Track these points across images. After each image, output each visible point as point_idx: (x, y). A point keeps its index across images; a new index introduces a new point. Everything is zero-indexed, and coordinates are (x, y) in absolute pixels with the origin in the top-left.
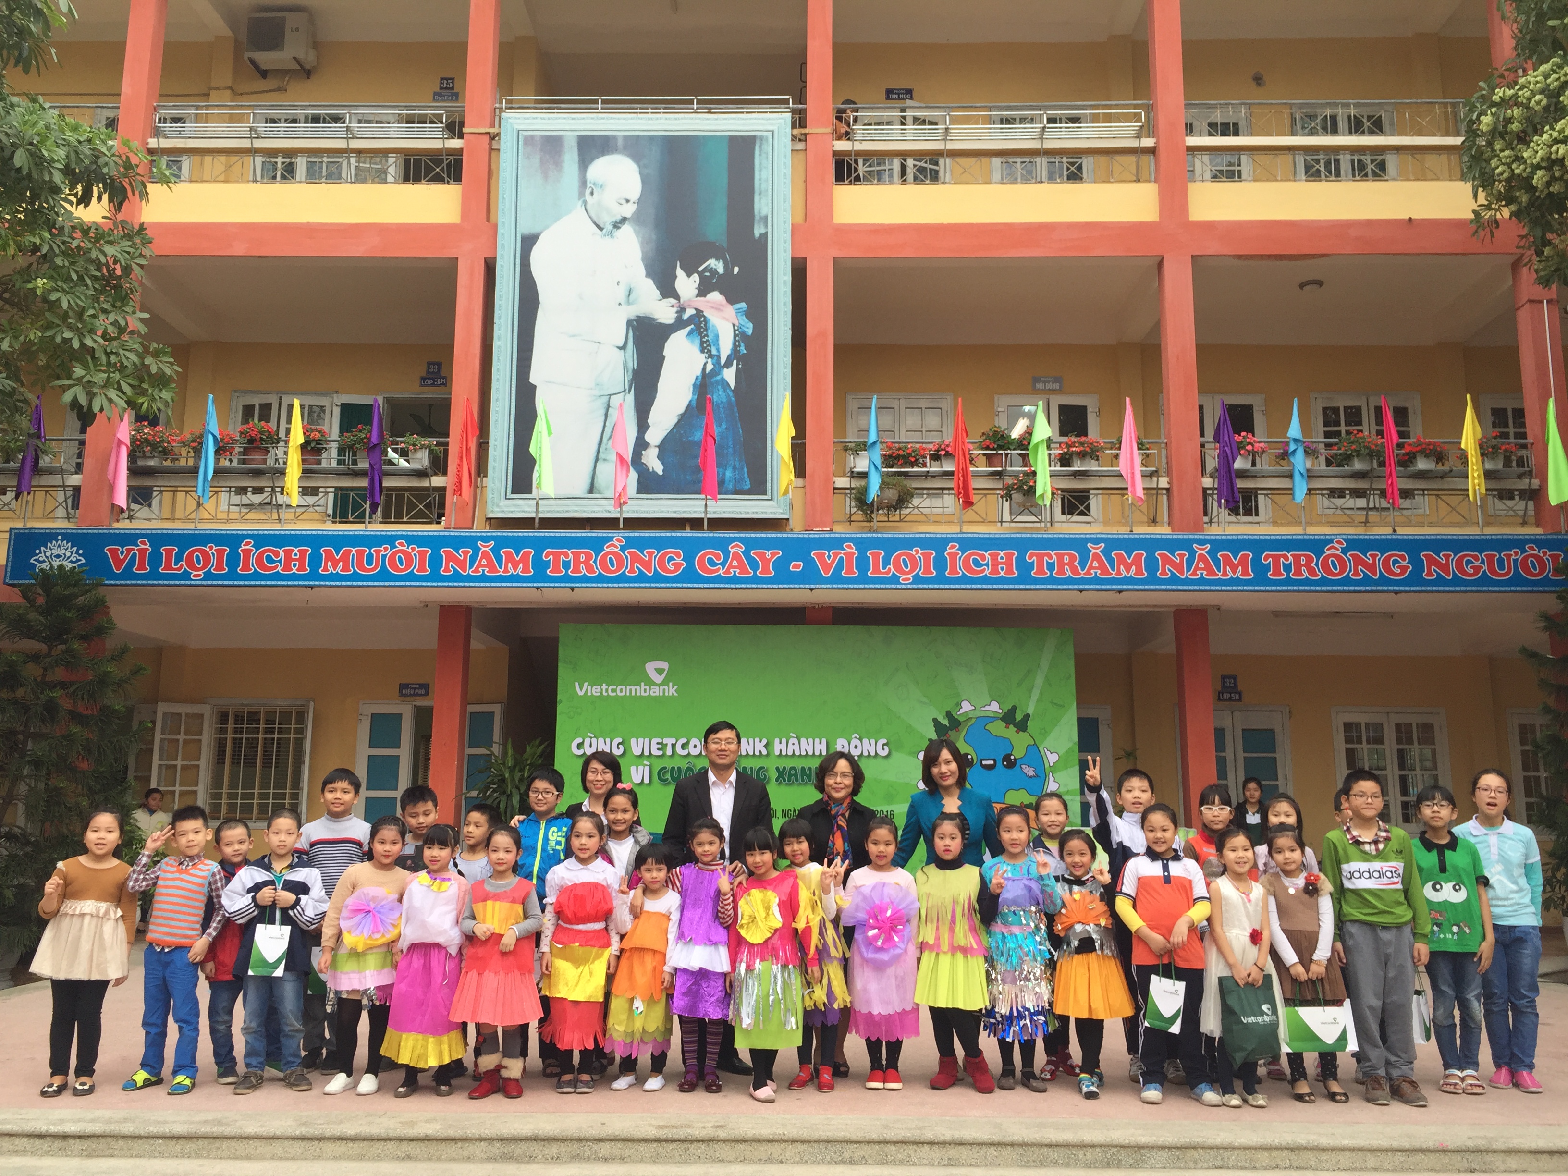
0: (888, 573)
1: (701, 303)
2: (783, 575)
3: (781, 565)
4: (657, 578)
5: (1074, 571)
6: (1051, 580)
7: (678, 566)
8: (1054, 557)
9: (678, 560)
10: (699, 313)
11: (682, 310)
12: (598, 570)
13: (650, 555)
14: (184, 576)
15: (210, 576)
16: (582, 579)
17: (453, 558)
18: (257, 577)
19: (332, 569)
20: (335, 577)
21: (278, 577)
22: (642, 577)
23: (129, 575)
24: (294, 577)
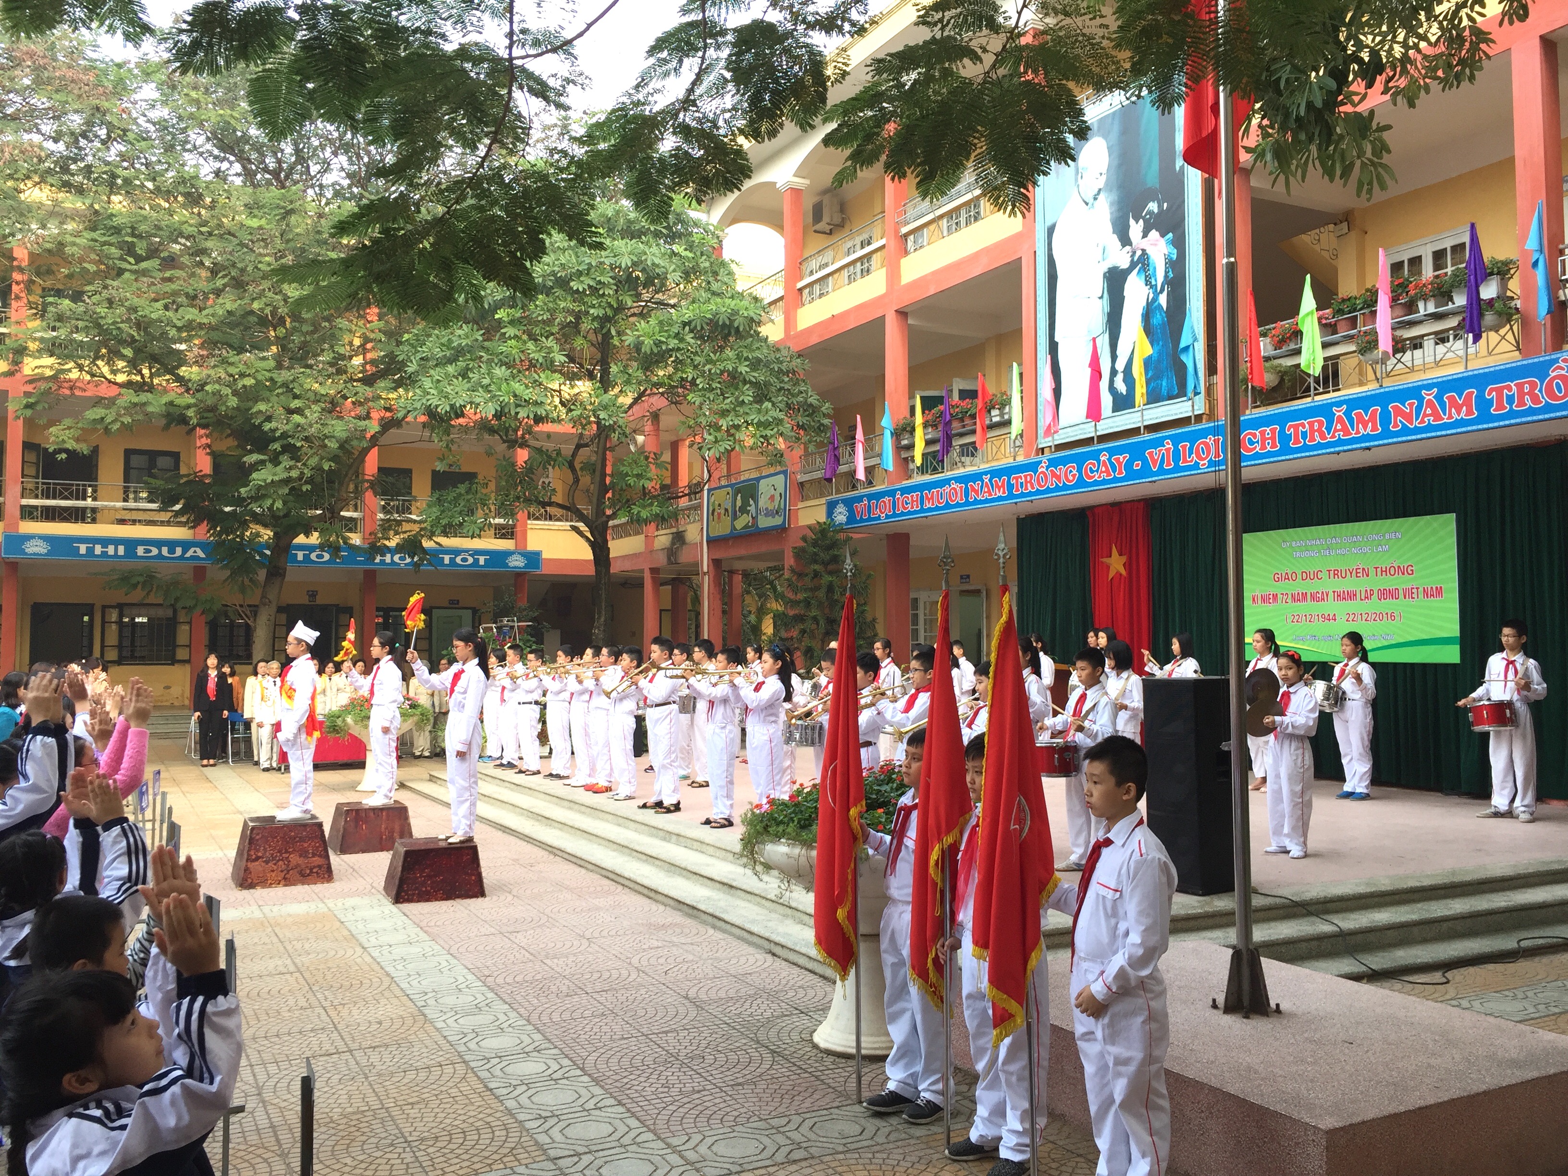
0: (1192, 461)
1: (1145, 244)
2: (1132, 474)
3: (1129, 464)
4: (1065, 487)
5: (1323, 437)
6: (1306, 448)
7: (1074, 476)
8: (1307, 425)
9: (1074, 472)
10: (1143, 250)
11: (1134, 253)
12: (1036, 486)
13: (1061, 470)
14: (879, 518)
15: (887, 517)
16: (1031, 494)
17: (973, 489)
18: (903, 514)
19: (928, 505)
20: (930, 510)
21: (910, 513)
22: (1058, 489)
23: (862, 520)
24: (916, 512)
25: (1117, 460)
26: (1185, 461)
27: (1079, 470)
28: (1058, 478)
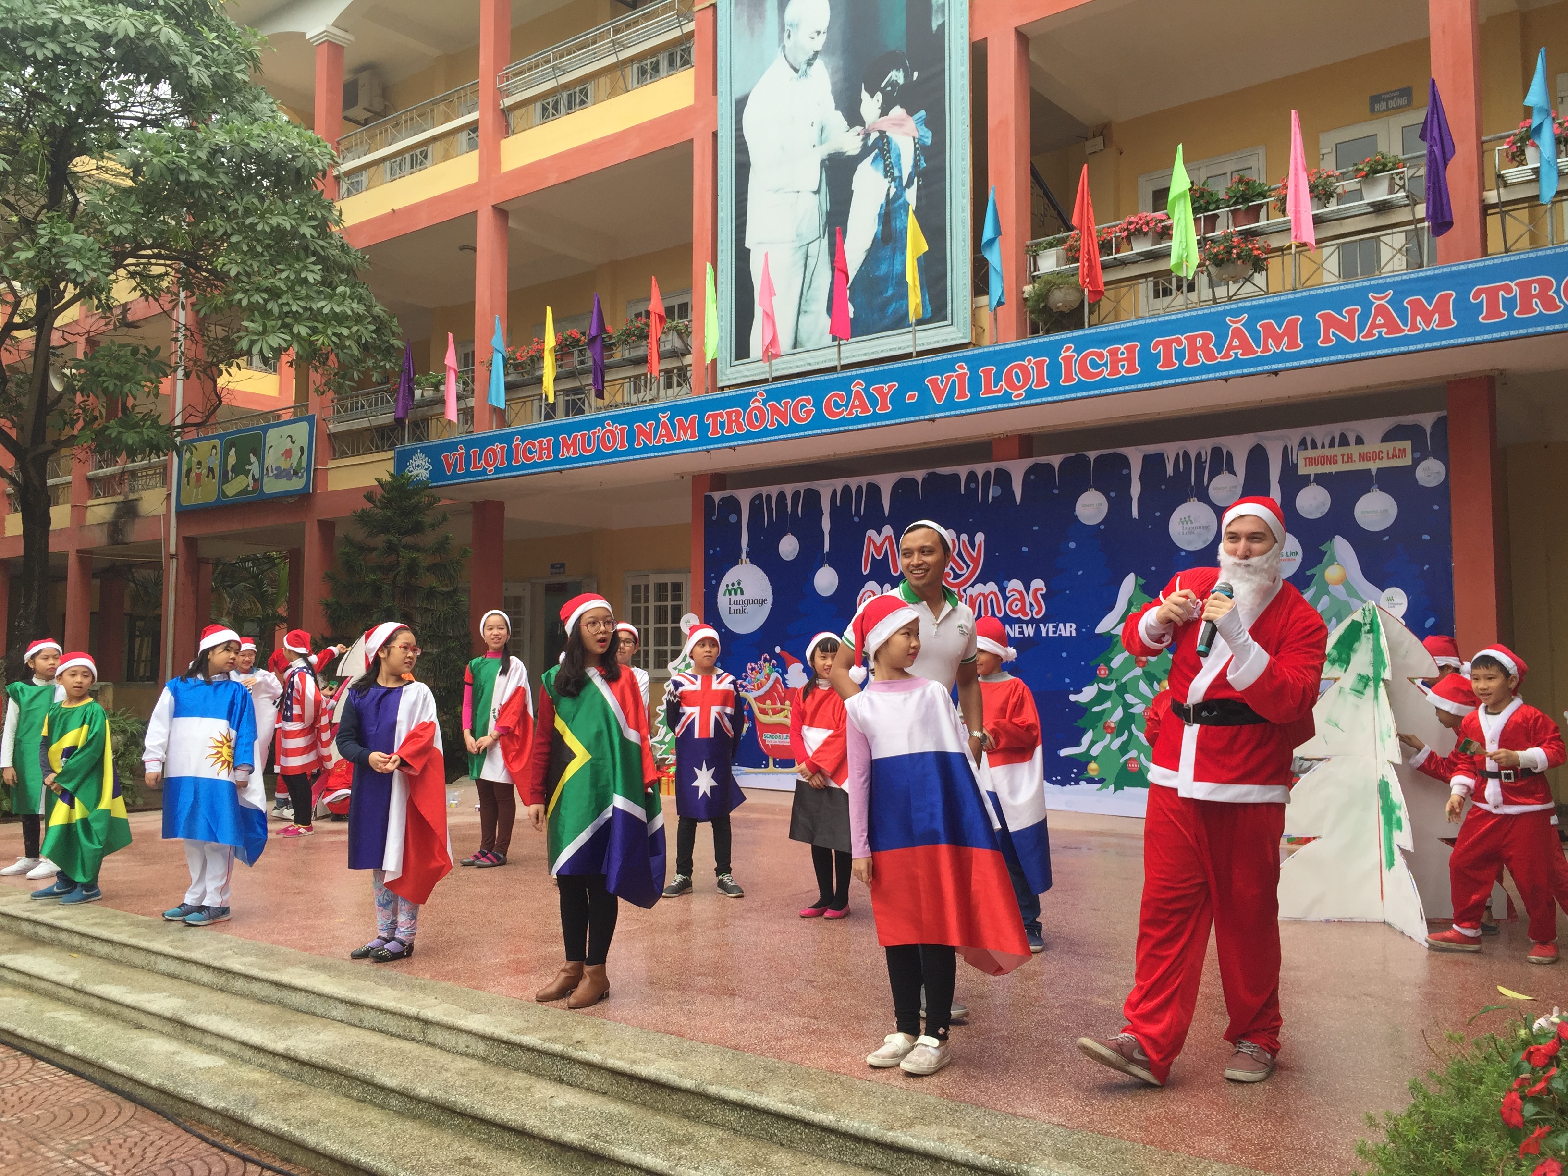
0: (999, 391)
1: (885, 124)
2: (901, 409)
3: (897, 398)
4: (793, 428)
5: (1209, 355)
6: (1182, 371)
7: (808, 412)
8: (1184, 341)
9: (809, 407)
10: (882, 133)
11: (867, 135)
12: (746, 427)
13: (786, 405)
14: (484, 472)
15: (497, 470)
16: (737, 437)
17: (642, 431)
18: (523, 466)
19: (567, 454)
20: (569, 460)
21: (535, 465)
22: (781, 430)
23: (454, 476)
24: (546, 464)
25: (880, 391)
26: (988, 390)
27: (817, 404)
28: (783, 415)
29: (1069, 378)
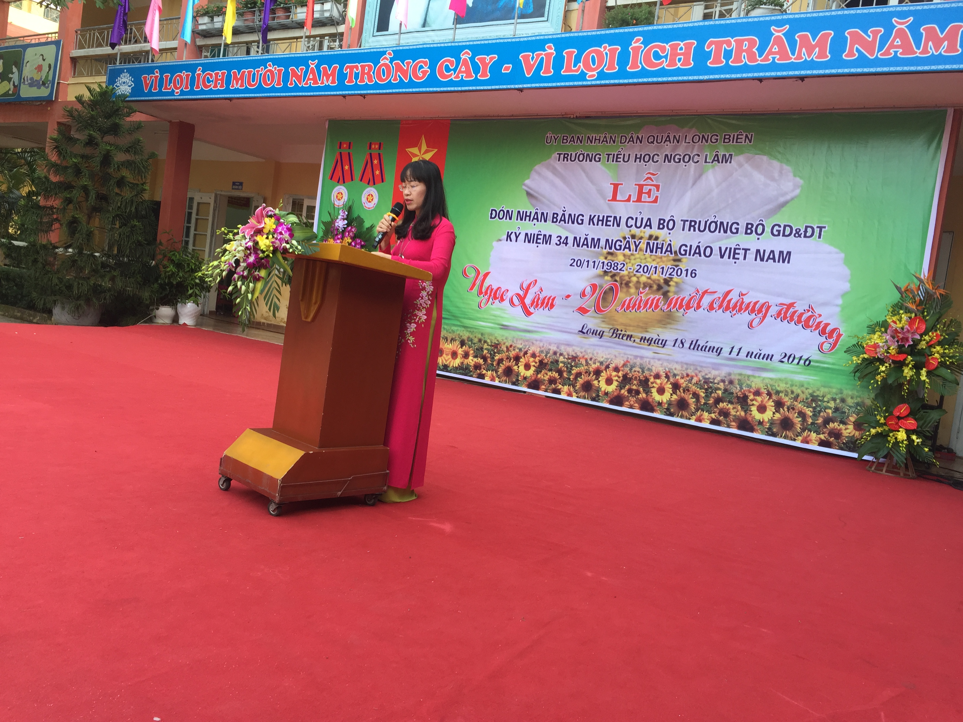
0: (577, 71)
2: (496, 77)
3: (496, 68)
5: (752, 57)
6: (727, 69)
7: (424, 73)
8: (734, 43)
9: (426, 68)
12: (375, 79)
13: (408, 65)
14: (172, 93)
15: (182, 93)
16: (366, 87)
17: (294, 74)
18: (202, 92)
19: (236, 85)
20: (237, 91)
21: (211, 92)
22: (401, 84)
23: (150, 94)
24: (219, 92)
25: (482, 60)
26: (569, 69)
27: (432, 67)
28: (405, 73)
29: (635, 65)
